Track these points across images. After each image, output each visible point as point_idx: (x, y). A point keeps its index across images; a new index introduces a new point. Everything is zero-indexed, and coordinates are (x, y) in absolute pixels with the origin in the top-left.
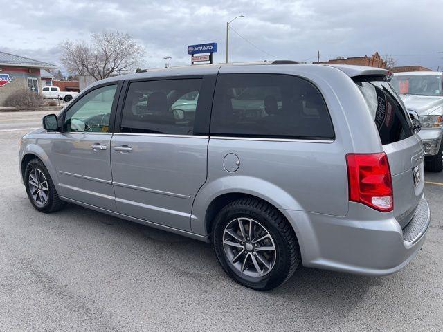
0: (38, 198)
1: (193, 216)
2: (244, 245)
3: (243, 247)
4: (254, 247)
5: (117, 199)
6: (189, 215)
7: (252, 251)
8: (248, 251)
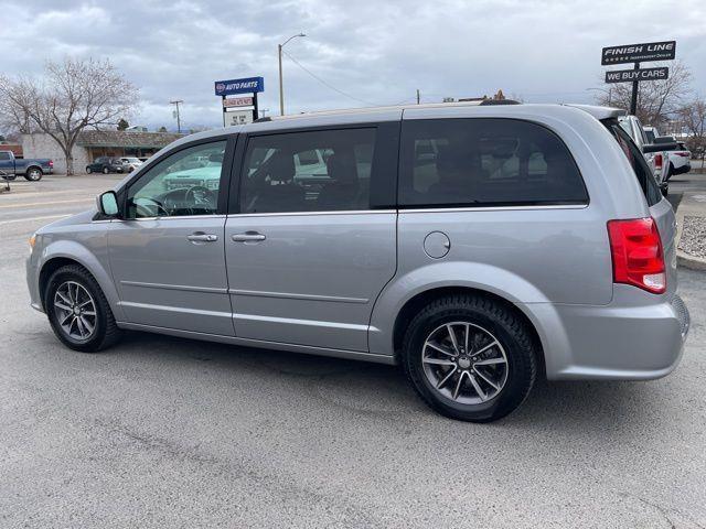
0: (75, 329)
1: (372, 328)
2: (456, 361)
3: (454, 364)
4: (472, 361)
5: (236, 316)
6: (365, 328)
7: (469, 369)
8: (463, 369)
